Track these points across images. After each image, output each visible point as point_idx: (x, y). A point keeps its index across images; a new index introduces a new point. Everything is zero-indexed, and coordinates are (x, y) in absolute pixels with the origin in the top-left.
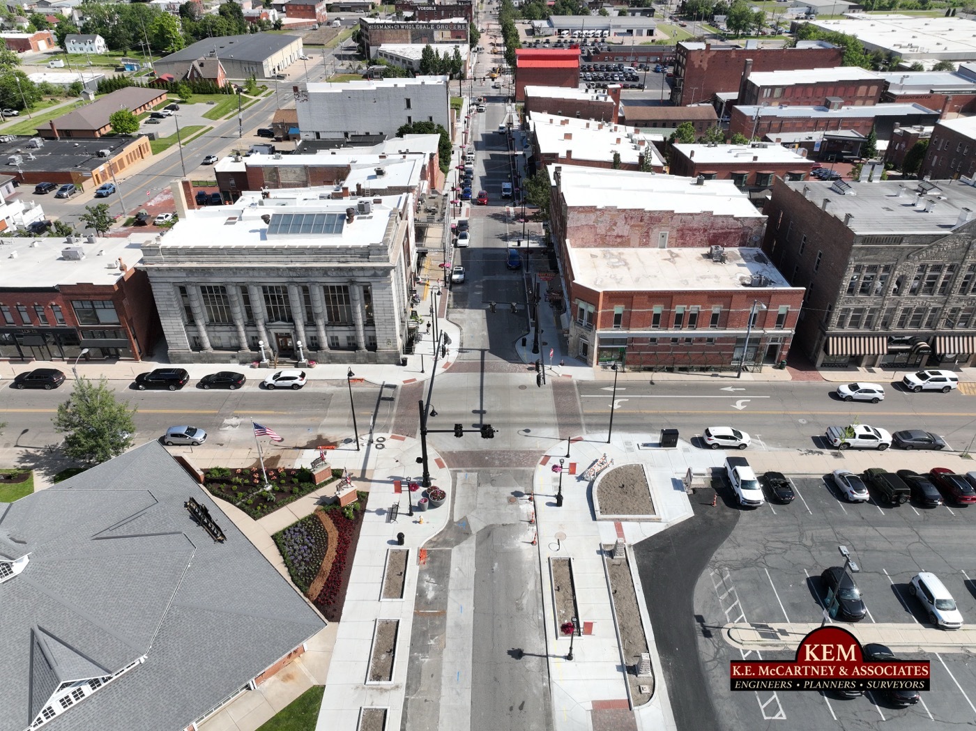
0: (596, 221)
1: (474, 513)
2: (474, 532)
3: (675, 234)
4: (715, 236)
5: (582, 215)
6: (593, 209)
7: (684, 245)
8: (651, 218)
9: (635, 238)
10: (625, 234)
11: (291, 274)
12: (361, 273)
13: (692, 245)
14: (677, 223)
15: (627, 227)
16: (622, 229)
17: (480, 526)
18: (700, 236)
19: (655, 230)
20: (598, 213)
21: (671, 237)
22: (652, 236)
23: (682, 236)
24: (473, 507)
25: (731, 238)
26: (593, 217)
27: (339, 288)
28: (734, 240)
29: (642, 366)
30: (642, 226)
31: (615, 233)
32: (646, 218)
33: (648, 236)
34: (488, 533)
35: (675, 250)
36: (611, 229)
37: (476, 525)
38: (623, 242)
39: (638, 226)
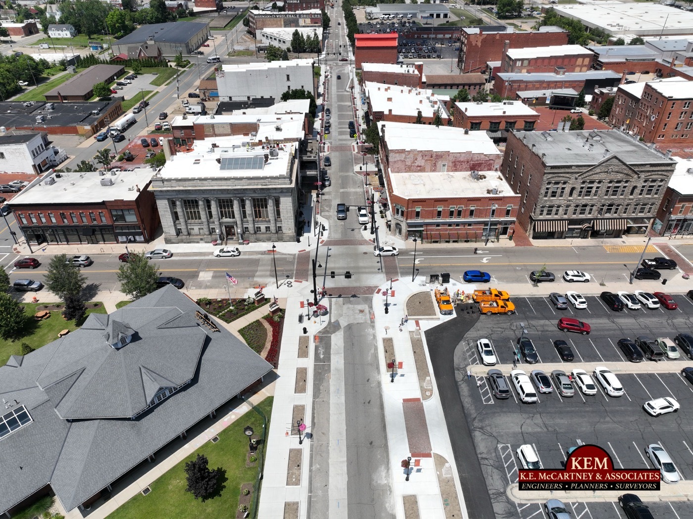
0: (405, 158)
1: (341, 318)
2: (342, 327)
3: (451, 164)
4: (473, 165)
5: (398, 155)
6: (403, 151)
7: (456, 170)
8: (437, 155)
9: (428, 167)
10: (422, 164)
11: (235, 192)
12: (274, 191)
13: (461, 171)
14: (451, 158)
15: (423, 161)
16: (420, 162)
17: (346, 324)
18: (465, 165)
19: (439, 162)
20: (407, 153)
21: (448, 166)
22: (438, 165)
23: (455, 166)
24: (341, 315)
25: (483, 166)
26: (403, 155)
27: (261, 199)
28: (485, 167)
29: (433, 240)
30: (432, 160)
31: (416, 165)
32: (434, 156)
33: (435, 166)
34: (349, 327)
35: (451, 173)
36: (414, 162)
37: (343, 323)
38: (421, 169)
39: (430, 160)
